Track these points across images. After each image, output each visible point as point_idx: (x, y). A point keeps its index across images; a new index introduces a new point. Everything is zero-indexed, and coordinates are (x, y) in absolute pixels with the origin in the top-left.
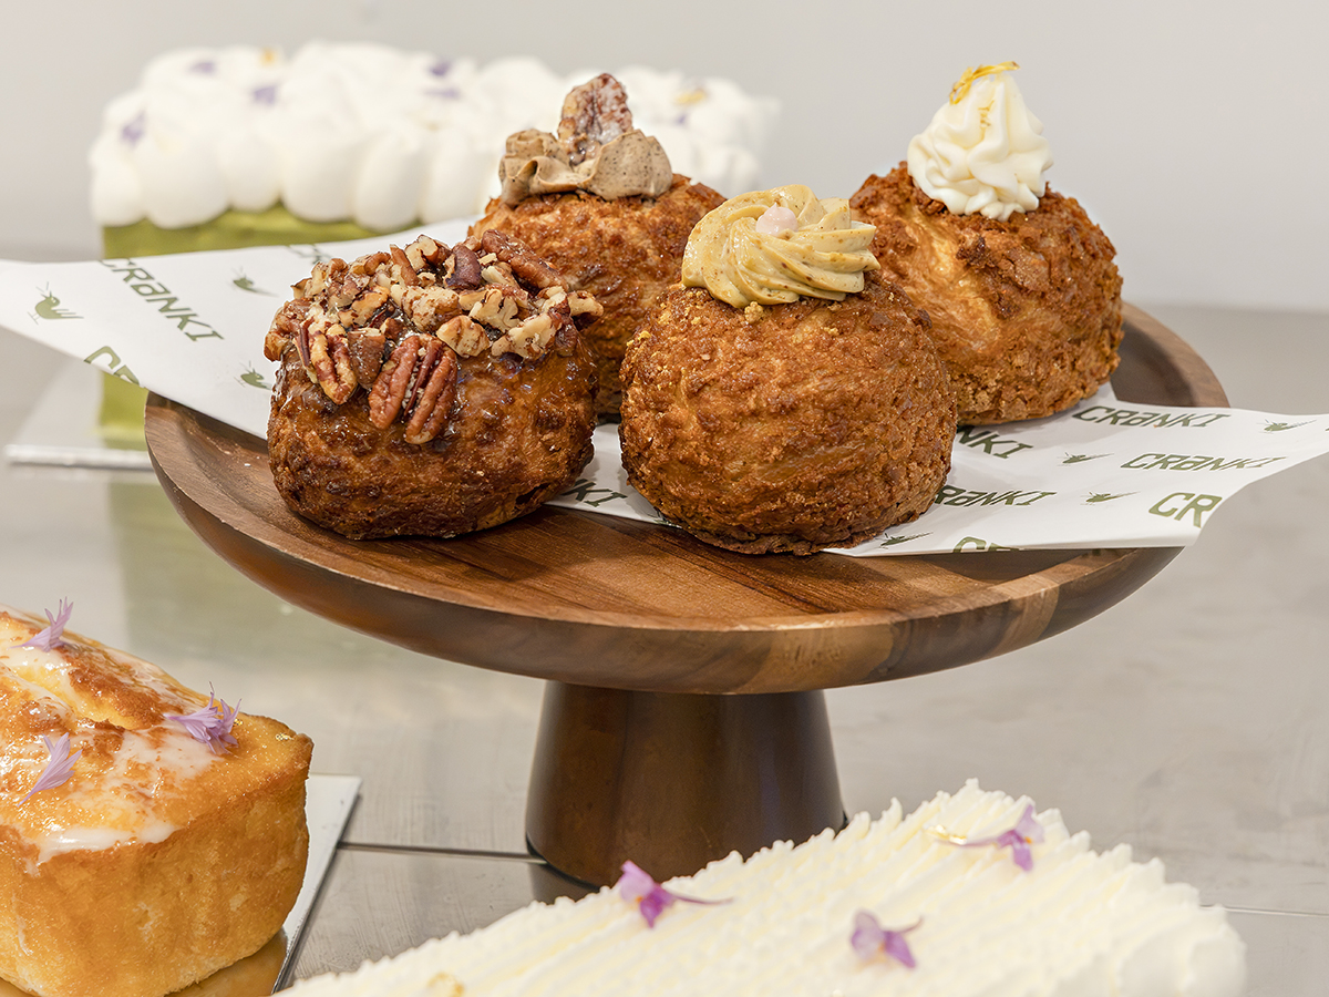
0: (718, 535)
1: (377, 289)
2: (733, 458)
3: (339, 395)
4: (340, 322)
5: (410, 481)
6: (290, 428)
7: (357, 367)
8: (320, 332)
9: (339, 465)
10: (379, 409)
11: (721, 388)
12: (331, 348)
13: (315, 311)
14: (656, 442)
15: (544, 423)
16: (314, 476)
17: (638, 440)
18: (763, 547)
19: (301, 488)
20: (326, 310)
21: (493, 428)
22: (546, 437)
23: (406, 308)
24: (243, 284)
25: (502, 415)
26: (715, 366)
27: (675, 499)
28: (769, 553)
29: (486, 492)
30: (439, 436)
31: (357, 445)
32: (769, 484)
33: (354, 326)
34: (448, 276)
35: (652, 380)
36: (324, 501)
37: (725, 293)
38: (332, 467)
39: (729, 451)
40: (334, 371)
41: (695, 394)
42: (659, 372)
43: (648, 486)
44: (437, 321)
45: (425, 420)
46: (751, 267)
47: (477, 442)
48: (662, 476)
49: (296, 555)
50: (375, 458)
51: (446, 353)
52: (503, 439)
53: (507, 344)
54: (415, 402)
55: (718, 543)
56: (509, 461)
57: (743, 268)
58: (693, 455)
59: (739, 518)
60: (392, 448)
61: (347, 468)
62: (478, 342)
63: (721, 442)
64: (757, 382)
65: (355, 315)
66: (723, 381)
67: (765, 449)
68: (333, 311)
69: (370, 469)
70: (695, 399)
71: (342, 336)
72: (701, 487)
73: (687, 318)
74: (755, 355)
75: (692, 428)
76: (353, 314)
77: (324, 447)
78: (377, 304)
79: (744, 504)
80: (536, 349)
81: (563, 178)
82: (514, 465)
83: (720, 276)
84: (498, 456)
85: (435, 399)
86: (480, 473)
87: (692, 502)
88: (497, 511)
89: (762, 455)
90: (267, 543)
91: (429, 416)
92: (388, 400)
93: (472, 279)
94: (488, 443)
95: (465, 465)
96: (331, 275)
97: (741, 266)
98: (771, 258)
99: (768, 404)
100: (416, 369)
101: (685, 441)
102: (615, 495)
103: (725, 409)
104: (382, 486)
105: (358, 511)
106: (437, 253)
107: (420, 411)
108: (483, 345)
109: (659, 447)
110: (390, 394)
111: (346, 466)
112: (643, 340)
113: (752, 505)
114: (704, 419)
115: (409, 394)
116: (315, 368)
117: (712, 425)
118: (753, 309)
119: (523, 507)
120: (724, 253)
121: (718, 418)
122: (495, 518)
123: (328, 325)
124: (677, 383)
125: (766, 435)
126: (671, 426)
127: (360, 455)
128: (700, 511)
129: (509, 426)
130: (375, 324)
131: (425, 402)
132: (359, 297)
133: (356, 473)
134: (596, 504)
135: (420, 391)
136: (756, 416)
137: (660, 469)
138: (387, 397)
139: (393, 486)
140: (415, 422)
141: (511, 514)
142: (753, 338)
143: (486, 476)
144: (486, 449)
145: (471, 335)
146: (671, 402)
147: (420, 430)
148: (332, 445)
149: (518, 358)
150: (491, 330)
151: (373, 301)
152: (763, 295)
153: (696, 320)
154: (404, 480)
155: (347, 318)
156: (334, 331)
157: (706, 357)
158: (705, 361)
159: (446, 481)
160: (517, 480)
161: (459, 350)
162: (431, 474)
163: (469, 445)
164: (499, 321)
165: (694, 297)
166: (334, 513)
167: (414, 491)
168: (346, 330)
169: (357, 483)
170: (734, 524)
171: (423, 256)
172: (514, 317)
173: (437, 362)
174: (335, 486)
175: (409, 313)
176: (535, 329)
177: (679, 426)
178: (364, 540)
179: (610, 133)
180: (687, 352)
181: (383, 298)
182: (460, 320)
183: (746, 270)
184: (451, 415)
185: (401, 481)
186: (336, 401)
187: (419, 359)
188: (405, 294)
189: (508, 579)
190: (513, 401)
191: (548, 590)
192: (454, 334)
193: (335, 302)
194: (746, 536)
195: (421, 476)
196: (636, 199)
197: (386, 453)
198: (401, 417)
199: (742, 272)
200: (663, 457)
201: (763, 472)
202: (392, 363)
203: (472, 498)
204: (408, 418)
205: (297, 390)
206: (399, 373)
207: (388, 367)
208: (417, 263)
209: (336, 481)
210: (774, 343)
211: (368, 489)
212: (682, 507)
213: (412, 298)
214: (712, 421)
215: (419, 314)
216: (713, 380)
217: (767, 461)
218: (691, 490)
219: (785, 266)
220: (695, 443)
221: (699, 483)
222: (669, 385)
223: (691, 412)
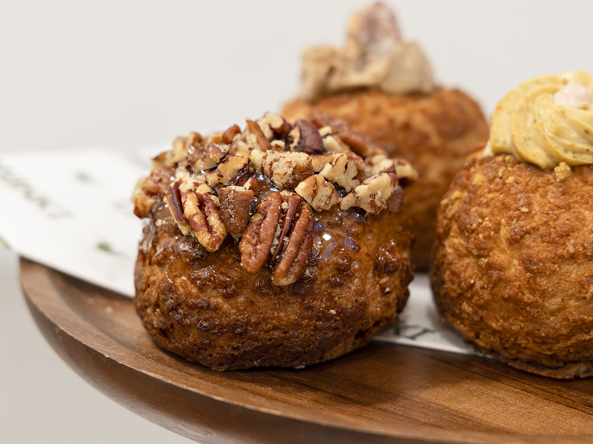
0: (529, 363)
1: (238, 154)
2: (553, 296)
3: (213, 243)
4: (207, 182)
5: (272, 319)
6: (159, 275)
7: (229, 219)
8: (191, 191)
9: (209, 306)
10: (250, 255)
11: (542, 236)
12: (201, 203)
13: (181, 174)
14: (479, 284)
15: (381, 269)
16: (185, 316)
17: (460, 283)
18: (570, 372)
19: (172, 326)
20: (191, 172)
21: (343, 271)
22: (383, 280)
23: (267, 168)
24: (83, 177)
25: (351, 261)
26: (532, 217)
27: (495, 332)
28: (577, 378)
29: (336, 328)
30: (301, 279)
31: (225, 288)
32: (586, 317)
33: (220, 185)
34: (295, 143)
35: (473, 231)
36: (193, 337)
37: (534, 155)
38: (202, 308)
39: (550, 290)
40: (207, 223)
41: (515, 242)
42: (481, 224)
43: (467, 322)
44: (294, 179)
45: (290, 265)
46: (558, 133)
47: (331, 284)
48: (483, 313)
49: (180, 385)
50: (241, 299)
51: (305, 207)
52: (351, 282)
53: (354, 200)
54: (281, 249)
55: (531, 370)
56: (356, 301)
57: (551, 135)
58: (517, 294)
59: (555, 347)
60: (258, 291)
61: (216, 308)
62: (330, 197)
63: (543, 282)
64: (573, 230)
65: (221, 176)
66: (543, 230)
67: (583, 287)
68: (200, 173)
69: (237, 308)
70: (517, 245)
71: (209, 193)
72: (522, 321)
73: (501, 178)
74: (568, 207)
75: (514, 269)
76: (219, 175)
77: (195, 291)
78: (240, 166)
79: (562, 335)
80: (379, 204)
81: (355, 78)
82: (361, 305)
83: (530, 143)
84: (346, 297)
85: (299, 245)
86: (333, 312)
87: (511, 335)
88: (340, 345)
89: (580, 292)
90: (151, 374)
91: (294, 261)
92: (258, 247)
93: (316, 147)
94: (340, 285)
95: (320, 304)
96: (193, 145)
97: (548, 133)
98: (575, 125)
99: (584, 248)
100: (281, 221)
101: (508, 281)
102: (425, 331)
103: (545, 254)
104: (248, 323)
105: (224, 345)
106: (283, 126)
107: (286, 257)
108: (334, 201)
109: (482, 288)
110: (259, 241)
111: (215, 306)
112: (456, 199)
113: (568, 337)
114: (527, 263)
115: (276, 242)
116: (188, 222)
117: (535, 267)
118: (562, 170)
119: (358, 341)
120: (529, 123)
121: (540, 261)
122: (337, 351)
123: (197, 185)
124: (497, 231)
125: (583, 275)
126: (496, 269)
127: (227, 297)
128: (519, 342)
129: (356, 271)
130: (239, 183)
131: (290, 249)
132: (224, 160)
133: (223, 313)
134: (413, 338)
135: (286, 239)
136: (574, 259)
137: (481, 307)
138: (256, 245)
139: (257, 324)
140: (282, 266)
141: (350, 348)
142: (564, 193)
143: (338, 314)
144: (338, 290)
145: (326, 191)
146: (491, 249)
147: (287, 272)
148: (201, 289)
149: (362, 212)
150: (339, 189)
151: (236, 163)
152: (569, 156)
153: (511, 179)
154: (267, 318)
155: (213, 178)
156: (203, 190)
157: (525, 209)
158: (523, 213)
159: (304, 318)
160: (361, 318)
161: (314, 205)
162: (290, 313)
163: (323, 287)
164: (345, 181)
165: (504, 161)
166: (202, 348)
167: (275, 328)
168: (213, 189)
169: (225, 321)
170: (549, 353)
171: (271, 128)
172: (354, 178)
173: (297, 215)
174: (205, 324)
175: (269, 173)
176: (378, 187)
177: (501, 269)
178: (227, 371)
179: (387, 45)
180: (505, 207)
181: (245, 161)
182: (316, 179)
183: (554, 136)
184: (311, 261)
185: (264, 319)
186: (210, 249)
187: (283, 211)
188: (265, 157)
189: (365, 404)
190: (360, 248)
191: (400, 412)
192: (311, 191)
193: (200, 165)
194: (555, 364)
195: (282, 314)
196: (415, 94)
197: (250, 295)
198: (270, 262)
199: (551, 138)
200: (486, 296)
201: (579, 307)
202: (259, 215)
203: (325, 334)
204: (276, 263)
205: (167, 242)
206: (267, 224)
207: (257, 218)
208: (268, 134)
209: (206, 320)
210: (582, 197)
211: (234, 326)
212: (501, 339)
213: (272, 160)
214: (535, 264)
215: (278, 174)
216: (533, 228)
217: (585, 298)
218: (512, 324)
219: (587, 132)
220: (518, 283)
221: (520, 318)
222: (490, 234)
223: (513, 257)
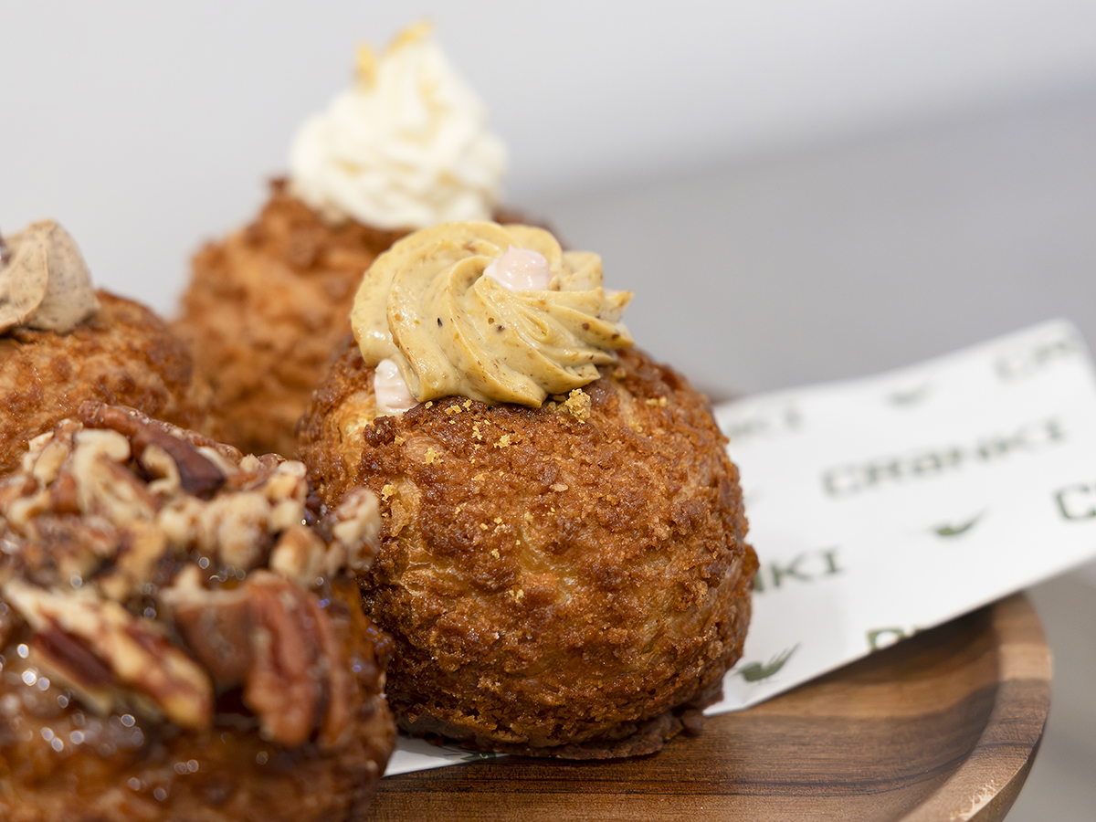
2: (647, 619)
10: (286, 708)
11: (608, 525)
12: (141, 642)
23: (208, 540)
35: (477, 548)
37: (524, 388)
39: (644, 611)
40: (170, 678)
43: (482, 709)
44: (260, 546)
46: (549, 341)
48: (523, 684)
57: (539, 346)
58: (596, 635)
70: (567, 553)
72: (600, 678)
74: (615, 464)
75: (570, 594)
76: (128, 580)
79: (665, 681)
87: (581, 706)
89: (682, 600)
97: (534, 345)
98: (566, 320)
99: (673, 524)
101: (563, 617)
103: (623, 553)
109: (523, 641)
114: (604, 577)
117: (618, 581)
121: (621, 567)
125: (680, 571)
146: (519, 571)
151: (151, 548)
153: (505, 440)
157: (559, 487)
158: (561, 493)
188: (195, 521)
192: (300, 558)
199: (539, 351)
201: (682, 625)
206: (290, 643)
207: (262, 638)
216: (588, 516)
218: (582, 689)
219: (586, 327)
220: (591, 615)
221: (597, 674)
222: (514, 546)
223: (562, 574)
